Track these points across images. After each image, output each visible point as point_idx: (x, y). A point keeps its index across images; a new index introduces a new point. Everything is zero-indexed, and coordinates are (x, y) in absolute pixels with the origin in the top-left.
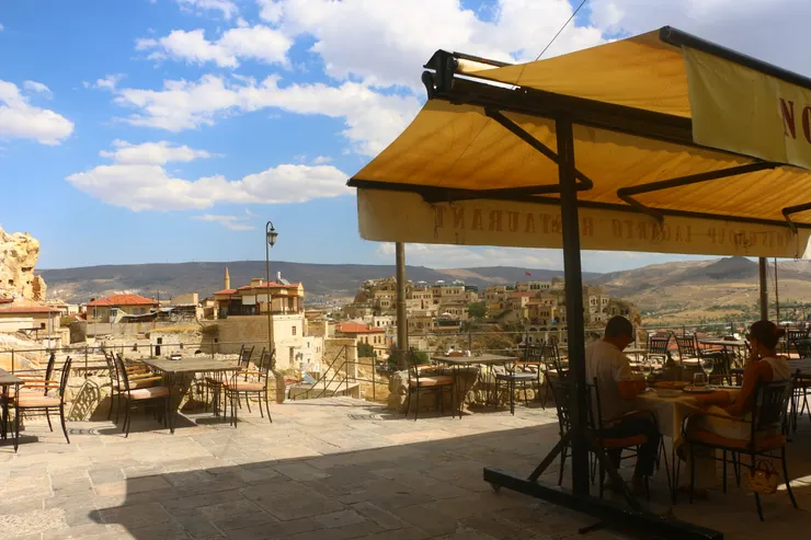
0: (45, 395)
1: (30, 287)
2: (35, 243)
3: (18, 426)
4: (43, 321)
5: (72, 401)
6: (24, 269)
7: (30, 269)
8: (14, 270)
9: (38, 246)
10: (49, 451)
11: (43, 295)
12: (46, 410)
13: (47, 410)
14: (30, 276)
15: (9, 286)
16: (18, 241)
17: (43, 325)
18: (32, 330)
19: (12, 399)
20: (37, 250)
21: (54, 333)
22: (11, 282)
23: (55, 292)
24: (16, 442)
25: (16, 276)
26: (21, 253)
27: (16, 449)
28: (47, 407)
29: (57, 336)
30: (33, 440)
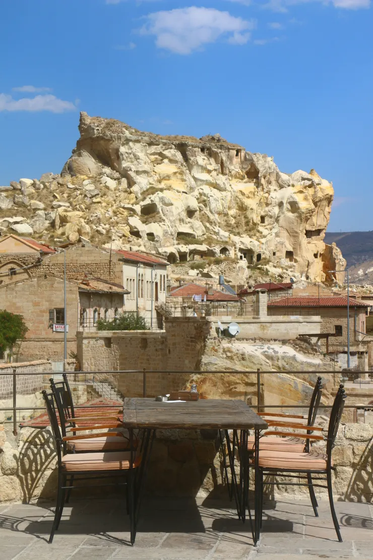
0: (306, 450)
1: (318, 264)
2: (326, 187)
3: (263, 500)
4: (337, 322)
5: (353, 466)
6: (309, 234)
7: (318, 232)
8: (293, 235)
9: (331, 192)
10: (309, 552)
11: (340, 278)
12: (308, 475)
13: (310, 479)
14: (318, 245)
15: (286, 262)
16: (299, 186)
17: (339, 329)
18: (320, 336)
19: (251, 452)
20: (329, 199)
21: (357, 343)
22: (289, 254)
23: (361, 272)
24: (258, 528)
25: (297, 244)
26: (304, 205)
27: (256, 539)
28: (309, 472)
29: (361, 348)
30: (285, 527)
